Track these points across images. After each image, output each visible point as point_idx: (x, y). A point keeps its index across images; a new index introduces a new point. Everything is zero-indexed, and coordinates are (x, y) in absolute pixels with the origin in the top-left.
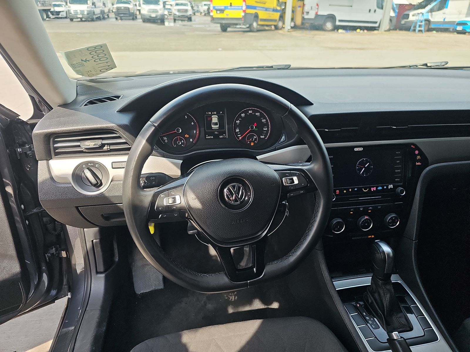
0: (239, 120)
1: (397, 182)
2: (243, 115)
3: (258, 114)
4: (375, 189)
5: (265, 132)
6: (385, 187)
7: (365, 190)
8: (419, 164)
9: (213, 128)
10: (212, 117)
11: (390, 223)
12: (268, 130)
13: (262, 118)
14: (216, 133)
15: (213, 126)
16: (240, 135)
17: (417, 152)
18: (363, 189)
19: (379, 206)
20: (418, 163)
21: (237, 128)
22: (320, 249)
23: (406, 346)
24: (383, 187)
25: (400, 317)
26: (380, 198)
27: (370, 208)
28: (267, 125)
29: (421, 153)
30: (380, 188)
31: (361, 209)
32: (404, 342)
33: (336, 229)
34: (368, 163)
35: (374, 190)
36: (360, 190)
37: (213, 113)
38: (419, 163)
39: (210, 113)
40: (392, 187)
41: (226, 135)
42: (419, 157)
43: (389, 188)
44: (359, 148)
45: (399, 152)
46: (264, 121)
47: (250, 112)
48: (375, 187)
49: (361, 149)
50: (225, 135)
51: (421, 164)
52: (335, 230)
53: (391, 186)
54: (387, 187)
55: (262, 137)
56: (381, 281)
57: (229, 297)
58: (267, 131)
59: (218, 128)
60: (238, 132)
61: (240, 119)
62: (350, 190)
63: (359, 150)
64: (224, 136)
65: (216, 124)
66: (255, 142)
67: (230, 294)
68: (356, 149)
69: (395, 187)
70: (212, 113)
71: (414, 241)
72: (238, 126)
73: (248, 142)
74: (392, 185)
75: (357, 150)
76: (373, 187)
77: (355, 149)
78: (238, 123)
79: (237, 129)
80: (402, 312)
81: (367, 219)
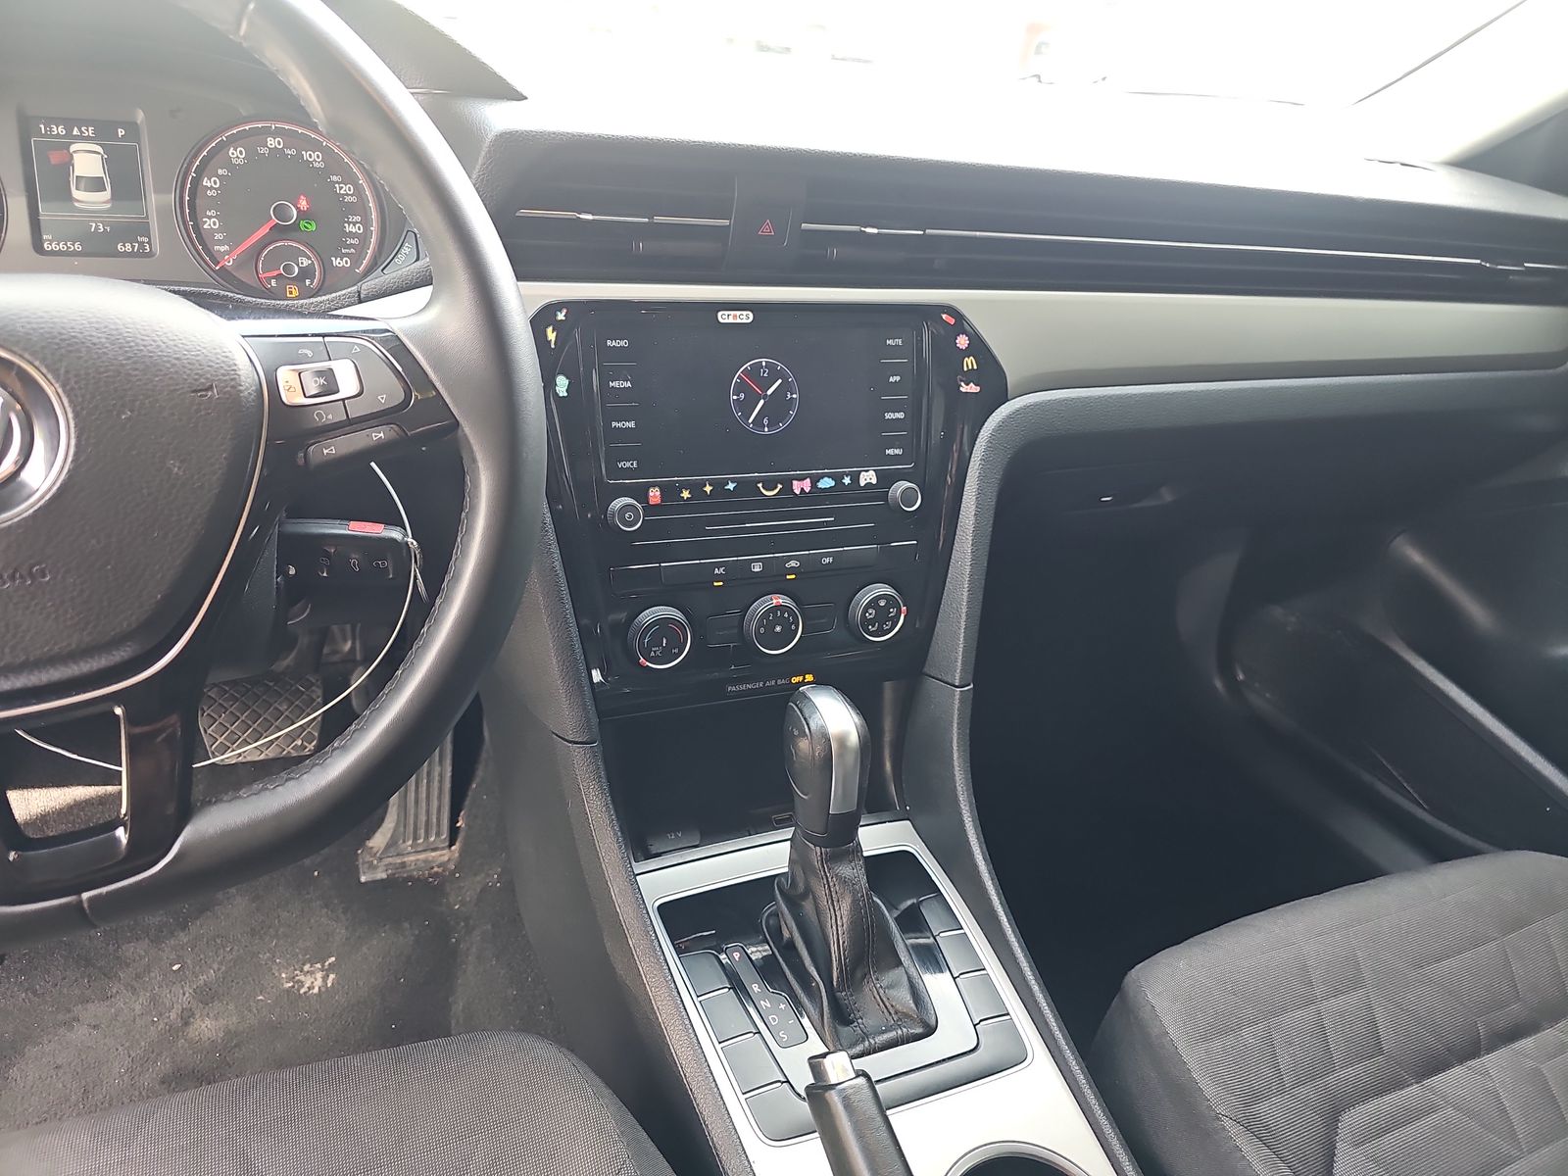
0: (218, 176)
1: (895, 459)
2: (237, 154)
3: (314, 157)
4: (807, 485)
5: (355, 241)
6: (847, 481)
7: (767, 490)
8: (973, 388)
9: (76, 204)
10: (73, 148)
11: (872, 622)
12: (367, 233)
13: (335, 178)
14: (97, 228)
15: (76, 194)
16: (226, 247)
17: (962, 342)
18: (760, 485)
19: (827, 555)
20: (967, 385)
21: (208, 213)
22: (580, 740)
23: (873, 1110)
24: (837, 478)
25: (890, 987)
26: (828, 524)
27: (793, 564)
28: (361, 208)
29: (979, 347)
30: (826, 483)
31: (757, 569)
32: (867, 1092)
33: (656, 651)
34: (780, 381)
35: (802, 489)
36: (747, 487)
37: (76, 132)
38: (972, 384)
39: (61, 130)
40: (874, 481)
41: (149, 243)
42: (970, 363)
43: (862, 483)
44: (738, 313)
45: (899, 342)
46: (346, 189)
47: (271, 142)
48: (808, 480)
49: (746, 317)
50: (146, 240)
51: (978, 389)
52: (653, 654)
53: (868, 477)
54: (855, 477)
55: (336, 262)
56: (818, 848)
57: (299, 981)
58: (364, 238)
59: (109, 206)
60: (217, 231)
61: (220, 172)
62: (708, 489)
63: (738, 321)
64: (141, 244)
65: (96, 185)
66: (308, 282)
67: (307, 968)
68: (725, 317)
69: (886, 480)
70: (69, 130)
71: (957, 687)
72: (213, 203)
73: (269, 279)
74: (872, 473)
75: (731, 320)
76: (801, 479)
77: (720, 314)
78: (211, 188)
79: (210, 218)
80: (899, 963)
81: (779, 607)
